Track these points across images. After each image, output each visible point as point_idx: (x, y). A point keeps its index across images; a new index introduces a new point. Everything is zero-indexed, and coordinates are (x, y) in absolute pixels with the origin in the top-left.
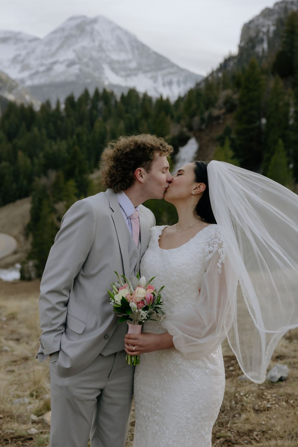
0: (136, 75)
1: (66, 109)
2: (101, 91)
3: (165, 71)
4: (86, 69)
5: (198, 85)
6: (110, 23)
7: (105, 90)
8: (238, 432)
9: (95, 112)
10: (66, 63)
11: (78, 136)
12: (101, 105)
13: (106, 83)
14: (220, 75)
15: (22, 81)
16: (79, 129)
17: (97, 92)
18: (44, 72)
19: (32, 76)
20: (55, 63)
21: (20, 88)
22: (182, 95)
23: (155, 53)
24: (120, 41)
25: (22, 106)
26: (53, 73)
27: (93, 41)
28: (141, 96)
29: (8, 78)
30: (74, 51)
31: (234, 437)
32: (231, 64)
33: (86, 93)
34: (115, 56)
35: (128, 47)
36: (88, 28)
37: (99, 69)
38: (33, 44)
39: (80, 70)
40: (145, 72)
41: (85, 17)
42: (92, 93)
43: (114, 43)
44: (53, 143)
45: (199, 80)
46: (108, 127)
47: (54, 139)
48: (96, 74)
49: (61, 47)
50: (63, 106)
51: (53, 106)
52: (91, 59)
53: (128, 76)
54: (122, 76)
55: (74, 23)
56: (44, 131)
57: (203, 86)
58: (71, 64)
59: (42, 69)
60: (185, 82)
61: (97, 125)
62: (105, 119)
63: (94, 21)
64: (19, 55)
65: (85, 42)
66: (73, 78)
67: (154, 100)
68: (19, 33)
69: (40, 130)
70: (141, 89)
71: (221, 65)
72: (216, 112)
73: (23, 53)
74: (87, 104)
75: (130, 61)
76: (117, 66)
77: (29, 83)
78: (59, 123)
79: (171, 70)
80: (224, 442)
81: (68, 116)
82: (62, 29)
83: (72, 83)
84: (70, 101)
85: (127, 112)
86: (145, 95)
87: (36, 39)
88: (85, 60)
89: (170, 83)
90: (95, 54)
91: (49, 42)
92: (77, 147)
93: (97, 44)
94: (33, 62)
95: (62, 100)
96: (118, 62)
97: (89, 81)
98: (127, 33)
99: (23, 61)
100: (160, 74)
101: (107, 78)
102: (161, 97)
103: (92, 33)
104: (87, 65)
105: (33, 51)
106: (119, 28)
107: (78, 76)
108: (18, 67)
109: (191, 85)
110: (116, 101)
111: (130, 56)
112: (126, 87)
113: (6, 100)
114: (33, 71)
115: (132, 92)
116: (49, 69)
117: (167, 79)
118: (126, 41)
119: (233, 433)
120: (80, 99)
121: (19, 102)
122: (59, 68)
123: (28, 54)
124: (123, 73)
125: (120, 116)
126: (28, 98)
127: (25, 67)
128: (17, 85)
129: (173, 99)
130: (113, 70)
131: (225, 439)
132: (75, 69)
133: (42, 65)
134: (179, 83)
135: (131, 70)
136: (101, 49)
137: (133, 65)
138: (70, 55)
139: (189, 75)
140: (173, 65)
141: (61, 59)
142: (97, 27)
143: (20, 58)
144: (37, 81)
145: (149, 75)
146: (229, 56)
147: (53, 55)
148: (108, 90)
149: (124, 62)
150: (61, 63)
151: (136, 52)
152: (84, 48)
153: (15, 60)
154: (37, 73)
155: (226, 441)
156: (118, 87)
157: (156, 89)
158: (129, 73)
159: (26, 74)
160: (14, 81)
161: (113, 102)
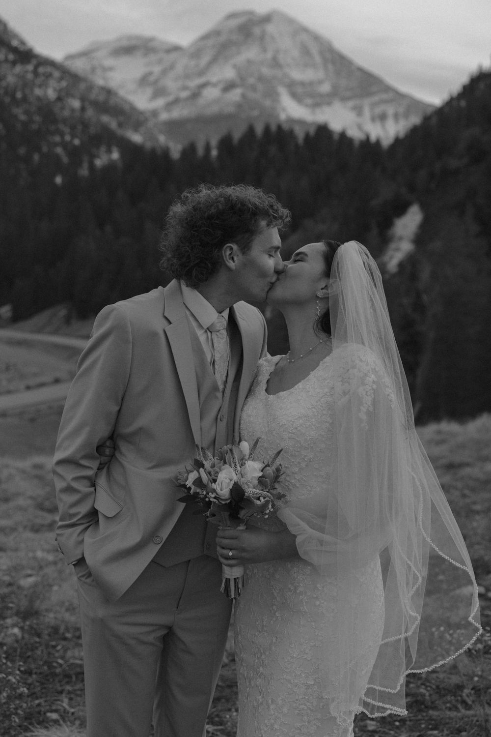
0: (329, 104)
1: (219, 156)
2: (274, 128)
3: (376, 98)
4: (251, 95)
5: (427, 119)
6: (291, 21)
7: (279, 127)
8: (438, 687)
9: (263, 162)
10: (221, 86)
12: (273, 150)
13: (283, 117)
14: (463, 103)
15: (155, 113)
17: (267, 129)
18: (187, 99)
19: (169, 106)
20: (204, 86)
21: (150, 124)
22: (402, 135)
23: (361, 70)
24: (305, 51)
25: (153, 151)
26: (201, 101)
27: (265, 50)
28: (336, 137)
29: (133, 108)
30: (235, 66)
31: (430, 695)
32: (482, 86)
33: (251, 130)
34: (297, 75)
35: (318, 59)
36: (257, 31)
37: (272, 94)
38: (173, 56)
39: (243, 96)
40: (344, 99)
41: (251, 13)
42: (259, 130)
43: (296, 53)
45: (429, 111)
48: (268, 103)
49: (214, 60)
50: (214, 153)
51: (200, 152)
52: (261, 79)
53: (316, 105)
54: (307, 106)
55: (234, 23)
57: (434, 120)
58: (229, 87)
59: (184, 94)
60: (406, 115)
62: (279, 173)
63: (267, 19)
64: (151, 73)
65: (251, 53)
66: (231, 109)
67: (357, 143)
68: (152, 39)
70: (336, 126)
71: (465, 88)
72: (454, 163)
73: (157, 69)
74: (251, 150)
75: (320, 82)
76: (299, 90)
77: (164, 116)
79: (384, 96)
80: (412, 703)
81: (222, 167)
82: (216, 33)
83: (229, 117)
84: (226, 143)
85: (313, 161)
86: (343, 135)
87: (176, 49)
88: (251, 81)
89: (383, 117)
90: (266, 71)
91: (196, 52)
93: (269, 55)
94: (171, 84)
95: (214, 142)
96: (303, 84)
97: (256, 113)
98: (317, 38)
99: (156, 82)
100: (366, 103)
101: (284, 110)
102: (368, 138)
103: (262, 38)
104: (254, 88)
105: (172, 67)
106: (305, 30)
107: (239, 106)
108: (149, 91)
109: (416, 120)
110: (297, 145)
111: (321, 74)
112: (313, 123)
113: (129, 141)
114: (171, 98)
115: (323, 130)
116: (195, 95)
117: (378, 110)
118: (314, 50)
119: (429, 689)
120: (242, 141)
121: (149, 145)
122: (211, 93)
123: (164, 72)
124: (309, 101)
125: (302, 169)
126: (162, 139)
127: (159, 92)
128: (146, 120)
129: (386, 142)
130: (294, 96)
131: (414, 699)
132: (235, 95)
133: (185, 88)
134: (396, 117)
135: (321, 96)
136: (275, 63)
137: (326, 88)
138: (228, 73)
139: (414, 104)
140: (388, 89)
141: (214, 79)
142: (270, 28)
143: (152, 78)
144: (177, 113)
145: (351, 104)
146: (478, 74)
147: (201, 73)
148: (286, 127)
149: (311, 84)
150: (215, 85)
151: (330, 67)
152: (249, 62)
153: (144, 81)
154: (176, 101)
155: (416, 702)
156: (301, 122)
157: (360, 127)
158: (320, 101)
159: (160, 103)
160: (141, 113)
161: (292, 147)
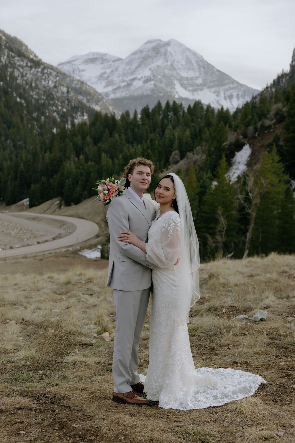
0: (201, 90)
1: (142, 118)
2: (171, 103)
3: (227, 87)
4: (159, 85)
5: (254, 98)
6: (181, 45)
7: (174, 102)
9: (166, 121)
10: (143, 79)
11: (151, 141)
13: (176, 97)
14: (273, 90)
15: (107, 94)
16: (152, 136)
17: (168, 104)
18: (124, 87)
19: (114, 91)
20: (134, 79)
21: (105, 101)
22: (240, 107)
23: (219, 72)
24: (189, 61)
26: (132, 88)
28: (205, 107)
29: (95, 92)
30: (150, 69)
32: (284, 80)
33: (159, 104)
34: (184, 74)
35: (195, 65)
36: (162, 50)
37: (171, 84)
38: (117, 63)
39: (155, 85)
40: (208, 88)
41: (159, 40)
42: (163, 105)
43: (183, 63)
44: (131, 147)
45: (255, 94)
46: (176, 135)
47: (132, 143)
48: (168, 89)
49: (139, 66)
50: (139, 116)
51: (132, 116)
52: (164, 76)
53: (194, 90)
54: (189, 91)
55: (150, 46)
56: (123, 137)
57: (258, 99)
58: (147, 80)
59: (123, 84)
60: (243, 96)
61: (167, 132)
62: (174, 128)
63: (168, 44)
64: (105, 73)
65: (159, 62)
66: (148, 92)
67: (216, 111)
68: (106, 55)
69: (120, 136)
70: (205, 101)
71: (275, 82)
72: (268, 122)
73: (108, 71)
74: (160, 115)
75: (197, 78)
76: (185, 82)
77: (112, 96)
78: (136, 130)
79: (231, 85)
81: (143, 124)
83: (148, 96)
84: (145, 111)
85: (193, 121)
86: (209, 107)
87: (119, 60)
88: (159, 77)
89: (230, 97)
90: (167, 72)
91: (130, 62)
92: (150, 151)
93: (169, 63)
94: (115, 78)
95: (139, 111)
96: (187, 79)
97: (161, 94)
98: (195, 54)
99: (108, 77)
100: (221, 89)
101: (177, 92)
102: (222, 108)
103: (165, 54)
104: (161, 81)
105: (116, 70)
106: (189, 50)
107: (153, 90)
108: (104, 83)
109: (248, 99)
110: (184, 112)
111: (197, 74)
112: (193, 100)
113: (93, 110)
114: (116, 86)
115: (198, 104)
116: (129, 85)
117: (228, 93)
118: (194, 62)
120: (154, 110)
121: (103, 112)
122: (138, 84)
123: (112, 72)
124: (191, 88)
125: (187, 125)
127: (109, 83)
128: (102, 98)
129: (232, 110)
130: (182, 85)
132: (150, 85)
133: (124, 81)
134: (237, 97)
135: (197, 85)
136: (172, 68)
137: (200, 81)
138: (146, 73)
139: (247, 90)
140: (234, 82)
141: (139, 76)
142: (170, 49)
143: (106, 76)
144: (118, 95)
145: (213, 90)
146: (282, 74)
147: (132, 73)
148: (178, 102)
149: (192, 79)
150: (139, 79)
151: (202, 69)
152: (158, 66)
153: (101, 77)
154: (119, 88)
156: (186, 99)
157: (218, 102)
158: (197, 88)
159: (110, 89)
160: (100, 94)
161: (181, 113)
